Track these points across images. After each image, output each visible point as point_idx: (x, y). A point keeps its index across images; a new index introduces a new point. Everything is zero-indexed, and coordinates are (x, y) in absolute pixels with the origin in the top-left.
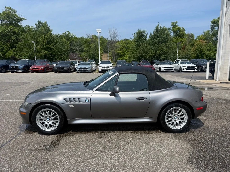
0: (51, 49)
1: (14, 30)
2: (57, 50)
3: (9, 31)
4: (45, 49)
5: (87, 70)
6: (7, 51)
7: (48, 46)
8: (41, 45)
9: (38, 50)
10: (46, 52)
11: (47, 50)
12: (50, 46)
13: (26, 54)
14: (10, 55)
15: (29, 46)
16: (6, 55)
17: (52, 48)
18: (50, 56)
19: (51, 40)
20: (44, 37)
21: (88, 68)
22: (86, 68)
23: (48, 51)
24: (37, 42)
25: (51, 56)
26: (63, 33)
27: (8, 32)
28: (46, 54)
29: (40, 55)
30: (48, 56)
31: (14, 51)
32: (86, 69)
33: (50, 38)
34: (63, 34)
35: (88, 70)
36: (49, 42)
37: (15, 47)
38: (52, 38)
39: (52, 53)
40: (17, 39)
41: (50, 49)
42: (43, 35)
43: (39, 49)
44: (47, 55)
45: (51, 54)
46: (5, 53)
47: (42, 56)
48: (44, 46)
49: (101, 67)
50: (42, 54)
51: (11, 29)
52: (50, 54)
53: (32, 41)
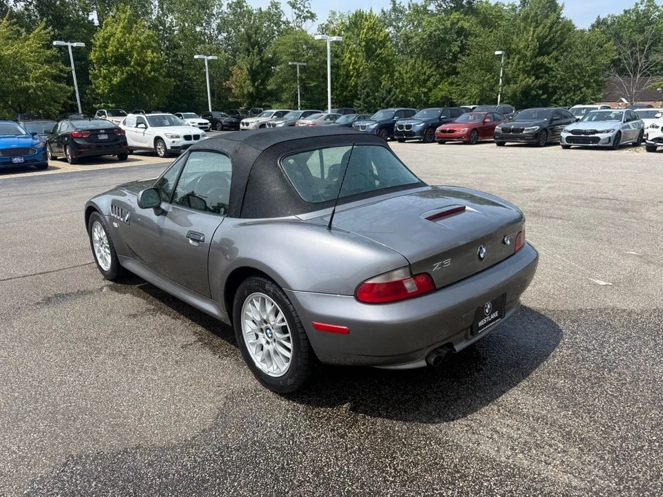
0: (548, 70)
1: (459, 24)
2: (566, 72)
3: (446, 28)
4: (528, 73)
5: (598, 139)
6: (435, 85)
7: (540, 59)
8: (519, 60)
9: (507, 74)
10: (530, 80)
11: (533, 75)
12: (546, 59)
13: (475, 91)
14: (440, 94)
15: (489, 67)
16: (430, 94)
17: (548, 65)
18: (541, 92)
19: (550, 39)
20: (534, 32)
21: (601, 132)
22: (597, 132)
23: (537, 78)
24: (509, 53)
25: (543, 94)
26: (627, 9)
27: (446, 31)
28: (530, 86)
29: (509, 91)
30: (534, 92)
31: (451, 84)
32: (596, 135)
33: (549, 34)
34: (626, 12)
35: (601, 138)
36: (543, 49)
37: (454, 72)
38: (556, 32)
39: (547, 84)
40: (463, 49)
41: (543, 70)
42: (532, 29)
43: (510, 72)
44: (532, 89)
45: (544, 87)
46: (430, 90)
47: (514, 94)
48: (527, 64)
49: (657, 127)
50: (515, 86)
51: (453, 24)
52: (541, 87)
53: (496, 50)
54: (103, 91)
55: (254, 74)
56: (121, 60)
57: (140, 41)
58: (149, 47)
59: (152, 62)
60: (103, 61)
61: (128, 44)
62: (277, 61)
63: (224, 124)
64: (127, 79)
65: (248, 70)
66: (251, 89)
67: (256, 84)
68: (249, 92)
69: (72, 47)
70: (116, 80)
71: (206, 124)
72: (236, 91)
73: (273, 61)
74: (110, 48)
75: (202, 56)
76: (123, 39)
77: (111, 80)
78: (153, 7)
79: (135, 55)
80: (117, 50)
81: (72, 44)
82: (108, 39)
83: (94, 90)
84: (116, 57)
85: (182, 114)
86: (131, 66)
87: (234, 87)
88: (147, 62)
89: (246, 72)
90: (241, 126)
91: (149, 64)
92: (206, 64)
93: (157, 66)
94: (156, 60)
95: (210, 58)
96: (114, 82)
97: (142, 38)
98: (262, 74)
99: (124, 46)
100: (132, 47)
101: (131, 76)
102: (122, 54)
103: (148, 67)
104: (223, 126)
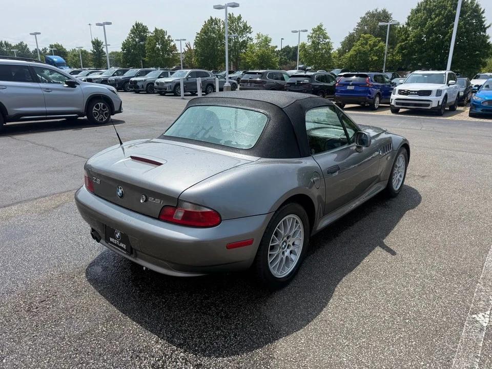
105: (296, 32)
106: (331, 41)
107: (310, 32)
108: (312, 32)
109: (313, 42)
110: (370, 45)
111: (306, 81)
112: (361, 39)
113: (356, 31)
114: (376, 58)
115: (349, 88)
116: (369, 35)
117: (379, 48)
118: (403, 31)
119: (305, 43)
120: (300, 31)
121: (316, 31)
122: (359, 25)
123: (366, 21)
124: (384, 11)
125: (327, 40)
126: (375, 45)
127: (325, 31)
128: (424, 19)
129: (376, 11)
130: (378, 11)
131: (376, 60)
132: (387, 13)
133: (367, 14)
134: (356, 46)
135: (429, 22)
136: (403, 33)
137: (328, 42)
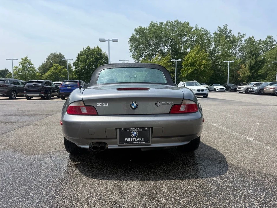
54: (184, 76)
55: (251, 68)
56: (192, 64)
57: (201, 57)
58: (204, 59)
59: (204, 64)
60: (186, 65)
61: (196, 58)
62: (264, 62)
63: (232, 88)
64: (194, 71)
65: (249, 66)
66: (249, 74)
67: (252, 72)
68: (248, 76)
69: (177, 61)
70: (189, 72)
71: (224, 88)
72: (241, 75)
73: (263, 62)
74: (189, 60)
75: (227, 61)
76: (194, 57)
77: (188, 72)
78: (212, 45)
79: (198, 62)
80: (192, 61)
81: (177, 60)
82: (189, 58)
83: (181, 76)
84: (191, 64)
85: (214, 84)
86: (196, 67)
87: (241, 73)
88: (202, 65)
89: (248, 67)
90: (237, 89)
91: (203, 65)
92: (229, 64)
93: (206, 66)
94: (206, 64)
95: (231, 62)
96: (189, 73)
97: (202, 56)
98: (256, 67)
99: (195, 59)
100: (197, 60)
101: (195, 70)
102: (193, 62)
103: (202, 67)
104: (231, 89)
105: (9, 60)
106: (34, 66)
107: (20, 60)
108: (21, 60)
109: (23, 66)
110: (59, 69)
111: (40, 84)
112: (53, 66)
113: (46, 63)
114: (63, 76)
115: (68, 88)
116: (57, 64)
117: (64, 71)
118: (76, 63)
119: (17, 66)
120: (12, 60)
121: (24, 60)
122: (47, 59)
123: (51, 58)
124: (60, 54)
125: (32, 66)
126: (61, 70)
127: (30, 61)
128: (86, 59)
129: (56, 53)
130: (57, 53)
131: (64, 77)
132: (62, 55)
133: (51, 54)
134: (51, 70)
135: (88, 61)
136: (76, 64)
137: (33, 67)
